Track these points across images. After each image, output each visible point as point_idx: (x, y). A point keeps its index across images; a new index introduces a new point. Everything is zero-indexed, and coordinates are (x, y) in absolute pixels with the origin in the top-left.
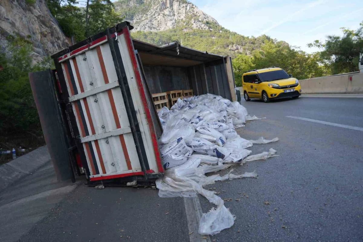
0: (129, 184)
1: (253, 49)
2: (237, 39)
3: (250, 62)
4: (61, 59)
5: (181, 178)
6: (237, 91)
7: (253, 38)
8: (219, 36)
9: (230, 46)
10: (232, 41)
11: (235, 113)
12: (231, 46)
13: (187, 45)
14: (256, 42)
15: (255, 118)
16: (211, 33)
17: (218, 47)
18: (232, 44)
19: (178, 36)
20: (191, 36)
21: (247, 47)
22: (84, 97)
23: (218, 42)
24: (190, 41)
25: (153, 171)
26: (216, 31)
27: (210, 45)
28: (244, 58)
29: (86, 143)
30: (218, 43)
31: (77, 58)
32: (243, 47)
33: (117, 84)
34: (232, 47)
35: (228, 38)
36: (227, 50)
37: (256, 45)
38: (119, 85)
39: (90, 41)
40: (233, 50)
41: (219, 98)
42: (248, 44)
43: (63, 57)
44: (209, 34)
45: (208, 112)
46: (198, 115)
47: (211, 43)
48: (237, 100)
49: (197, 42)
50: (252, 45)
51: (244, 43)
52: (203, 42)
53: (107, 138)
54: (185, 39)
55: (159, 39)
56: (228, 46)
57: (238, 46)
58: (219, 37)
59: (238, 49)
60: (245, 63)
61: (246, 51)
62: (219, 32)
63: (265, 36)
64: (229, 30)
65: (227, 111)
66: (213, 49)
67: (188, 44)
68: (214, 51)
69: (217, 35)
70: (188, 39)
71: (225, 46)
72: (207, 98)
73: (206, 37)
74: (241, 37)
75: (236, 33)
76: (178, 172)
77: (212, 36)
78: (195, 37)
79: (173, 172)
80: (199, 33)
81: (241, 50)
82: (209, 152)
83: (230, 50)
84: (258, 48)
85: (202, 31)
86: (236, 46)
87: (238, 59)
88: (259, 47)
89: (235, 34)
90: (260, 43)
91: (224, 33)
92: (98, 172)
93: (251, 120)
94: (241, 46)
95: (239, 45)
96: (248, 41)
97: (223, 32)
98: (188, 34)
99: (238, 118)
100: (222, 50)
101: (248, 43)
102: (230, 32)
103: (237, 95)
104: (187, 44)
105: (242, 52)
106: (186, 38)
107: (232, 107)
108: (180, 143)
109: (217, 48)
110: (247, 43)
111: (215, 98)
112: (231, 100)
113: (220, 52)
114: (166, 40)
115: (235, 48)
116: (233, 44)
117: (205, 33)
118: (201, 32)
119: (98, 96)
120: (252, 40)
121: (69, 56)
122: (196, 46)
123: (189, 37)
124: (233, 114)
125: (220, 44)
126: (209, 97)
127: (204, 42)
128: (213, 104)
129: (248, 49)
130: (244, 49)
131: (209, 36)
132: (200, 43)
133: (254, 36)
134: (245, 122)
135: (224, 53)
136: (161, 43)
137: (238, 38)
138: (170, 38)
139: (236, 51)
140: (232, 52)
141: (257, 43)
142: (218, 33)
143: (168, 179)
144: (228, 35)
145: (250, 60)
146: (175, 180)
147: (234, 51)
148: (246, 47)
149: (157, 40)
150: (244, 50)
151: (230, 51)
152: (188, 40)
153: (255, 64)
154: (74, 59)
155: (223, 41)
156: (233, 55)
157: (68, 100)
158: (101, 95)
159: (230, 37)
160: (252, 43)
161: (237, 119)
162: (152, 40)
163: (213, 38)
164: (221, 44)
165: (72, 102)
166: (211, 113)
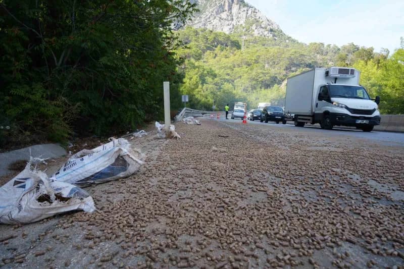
8: (285, 45)
16: (275, 42)
20: (251, 44)
26: (281, 40)
44: (273, 43)
55: (215, 38)
58: (285, 47)
69: (283, 44)
78: (255, 45)
80: (260, 41)
85: (265, 39)
97: (290, 42)
98: (248, 42)
102: (298, 42)
114: (223, 40)
117: (268, 41)
118: (263, 40)
123: (249, 45)
136: (216, 43)
142: (283, 42)
149: (211, 39)
162: (204, 38)
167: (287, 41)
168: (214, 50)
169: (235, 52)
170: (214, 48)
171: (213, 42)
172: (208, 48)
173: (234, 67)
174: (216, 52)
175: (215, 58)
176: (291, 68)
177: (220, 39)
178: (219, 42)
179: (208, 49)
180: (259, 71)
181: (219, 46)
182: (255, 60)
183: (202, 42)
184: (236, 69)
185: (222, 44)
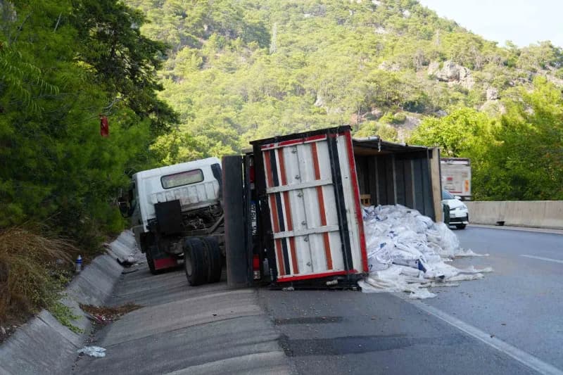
0: (329, 283)
1: (507, 84)
2: (458, 45)
3: (489, 131)
4: (265, 147)
5: (385, 280)
6: (444, 206)
7: (510, 48)
8: (399, 27)
9: (434, 66)
10: (440, 49)
11: (439, 240)
12: (438, 64)
13: (291, 43)
14: (518, 62)
15: (471, 253)
16: (374, 14)
17: (394, 63)
18: (439, 59)
19: (262, 11)
20: (306, 16)
21: (488, 76)
22: (285, 190)
23: (393, 48)
24: (304, 31)
25: (356, 271)
26: (391, 10)
27: (367, 54)
28: (471, 119)
29: (278, 240)
30: (395, 50)
31: (285, 150)
32: (476, 73)
33: (331, 182)
34: (440, 67)
35: (429, 36)
36: (421, 77)
37: (519, 72)
38: (332, 183)
39: (305, 137)
40: (441, 80)
41: (415, 212)
42: (491, 66)
43: (268, 145)
44: (368, 16)
45: (403, 228)
46: (390, 230)
47: (372, 48)
48: (443, 220)
49: (326, 39)
50: (505, 70)
51: (478, 60)
52: (344, 41)
53: (308, 235)
54: (285, 23)
55: (203, 16)
56: (426, 64)
57: (457, 66)
58: (398, 30)
59: (457, 78)
60: (475, 133)
61: (484, 87)
62: (401, 16)
63: (551, 47)
64: (435, 14)
65: (427, 235)
66: (376, 71)
67: (295, 40)
68: (380, 75)
69: (394, 22)
70: (297, 23)
71: (415, 62)
72: (397, 211)
73: (357, 26)
74: (474, 42)
75: (456, 24)
76: (381, 275)
77: (377, 25)
78: (318, 20)
79: (376, 275)
80: (333, 9)
81: (468, 83)
82: (410, 263)
83: (432, 78)
84: (524, 81)
85: (345, 5)
86: (452, 66)
87: (456, 118)
88: (526, 79)
89: (451, 27)
90: (534, 67)
91: (417, 19)
92: (288, 272)
93: (463, 257)
94: (468, 70)
95: (462, 65)
96: (492, 55)
97: (415, 17)
98: (298, 9)
99: (443, 248)
100: (405, 76)
101: (491, 63)
102: (436, 18)
103: (443, 213)
104: (290, 39)
105: (470, 89)
106: (289, 19)
107: (435, 229)
108: (383, 248)
109: (390, 67)
110: (488, 62)
111: (409, 212)
112: (434, 219)
113: (400, 83)
114: (223, 21)
115: (449, 74)
116: (444, 59)
117: (354, 11)
118: (341, 7)
119: (304, 191)
120: (505, 54)
121: (276, 146)
122: (320, 51)
123: (301, 19)
124: (435, 240)
125: (399, 54)
126: (399, 209)
127: (348, 41)
128: (407, 220)
129: (490, 82)
130: (479, 80)
131: (366, 24)
132: (332, 43)
133: (514, 43)
134: (453, 256)
135: (413, 87)
136: (206, 27)
137: (461, 41)
138: (237, 13)
139: (450, 84)
140: (440, 86)
141: (523, 66)
142: (396, 16)
143: (371, 280)
144: (430, 27)
145: (489, 128)
146: (378, 281)
147: (444, 83)
148: (484, 74)
149: (193, 18)
150: (477, 82)
151: (430, 83)
152: (295, 27)
153: (503, 142)
154: (280, 150)
155: (412, 46)
156: (441, 96)
157: (265, 191)
158: (309, 190)
159: (437, 35)
160: (506, 64)
161: (441, 248)
162: (178, 14)
163: (380, 30)
164: (404, 53)
165: (270, 194)
166: (407, 229)
167: (407, 13)
168: (200, 46)
169: (254, 54)
170: (200, 39)
171: (200, 24)
172: (186, 41)
173: (246, 99)
174: (204, 51)
175: (201, 67)
176: (370, 110)
177: (216, 19)
178: (214, 26)
179: (185, 44)
180: (297, 116)
181: (213, 37)
182: (293, 84)
183: (169, 26)
184: (249, 107)
185: (222, 32)
